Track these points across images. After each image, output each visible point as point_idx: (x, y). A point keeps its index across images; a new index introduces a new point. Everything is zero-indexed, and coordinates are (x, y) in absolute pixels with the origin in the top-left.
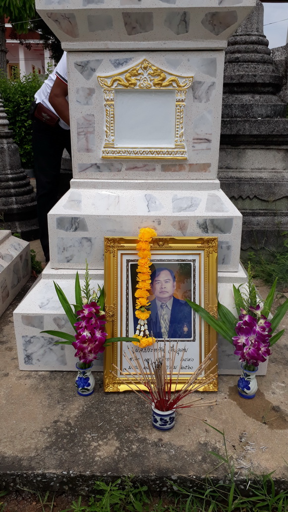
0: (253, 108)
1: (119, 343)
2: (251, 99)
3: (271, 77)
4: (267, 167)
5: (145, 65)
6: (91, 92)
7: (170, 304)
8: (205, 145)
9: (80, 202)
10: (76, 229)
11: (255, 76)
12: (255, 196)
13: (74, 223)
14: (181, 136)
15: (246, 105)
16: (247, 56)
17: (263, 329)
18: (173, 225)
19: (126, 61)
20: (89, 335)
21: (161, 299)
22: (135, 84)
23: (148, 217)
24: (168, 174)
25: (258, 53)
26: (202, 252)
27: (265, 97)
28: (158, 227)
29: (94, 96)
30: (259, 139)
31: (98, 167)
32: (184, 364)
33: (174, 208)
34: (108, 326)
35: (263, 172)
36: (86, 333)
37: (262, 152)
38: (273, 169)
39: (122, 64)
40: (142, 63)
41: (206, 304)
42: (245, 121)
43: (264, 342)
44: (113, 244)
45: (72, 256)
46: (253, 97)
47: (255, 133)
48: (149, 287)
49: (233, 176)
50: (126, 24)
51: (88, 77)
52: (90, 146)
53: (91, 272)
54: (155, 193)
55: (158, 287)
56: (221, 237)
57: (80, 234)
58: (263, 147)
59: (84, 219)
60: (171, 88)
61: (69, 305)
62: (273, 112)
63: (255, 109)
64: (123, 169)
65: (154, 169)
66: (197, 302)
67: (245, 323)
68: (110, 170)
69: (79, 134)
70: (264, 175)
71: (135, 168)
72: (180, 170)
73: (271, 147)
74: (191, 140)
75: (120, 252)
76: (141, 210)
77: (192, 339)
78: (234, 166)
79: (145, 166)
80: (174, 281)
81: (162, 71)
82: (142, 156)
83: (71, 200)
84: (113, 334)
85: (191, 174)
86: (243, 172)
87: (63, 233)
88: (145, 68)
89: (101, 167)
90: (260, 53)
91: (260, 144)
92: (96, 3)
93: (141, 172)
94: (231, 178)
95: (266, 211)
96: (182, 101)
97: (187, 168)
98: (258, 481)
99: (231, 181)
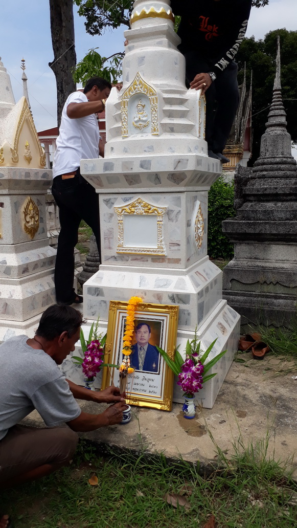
0: (273, 213)
1: (112, 368)
2: (274, 206)
3: (291, 189)
4: (290, 259)
5: (139, 201)
6: (112, 215)
7: (146, 347)
8: (176, 248)
9: (102, 278)
10: (98, 295)
11: (276, 188)
12: (277, 283)
13: (97, 291)
14: (161, 241)
15: (268, 210)
16: (271, 173)
17: (198, 370)
18: (154, 296)
19: (130, 199)
20: (90, 359)
21: (141, 344)
22: (134, 212)
23: (139, 290)
24: (155, 264)
25: (282, 170)
26: (168, 315)
27: (287, 204)
28: (144, 296)
29: (113, 217)
30: (279, 237)
31: (115, 258)
32: (152, 389)
33: (155, 285)
34: (106, 357)
35: (285, 263)
36: (89, 359)
37: (285, 247)
38: (295, 261)
39: (128, 200)
40: (138, 200)
41: (168, 350)
42: (266, 223)
43: (197, 378)
44: (116, 305)
45: (95, 312)
46: (275, 205)
47: (275, 232)
48: (132, 335)
49: (259, 265)
50: (127, 180)
51: (110, 207)
52: (111, 246)
53: (100, 322)
54: (146, 275)
55: (139, 335)
56: (183, 306)
57: (100, 298)
58: (285, 243)
59: (102, 289)
60: (154, 214)
61: (84, 340)
62: (292, 216)
63: (275, 214)
64: (130, 260)
65: (147, 261)
66: (163, 349)
67: (187, 364)
68: (122, 260)
69: (105, 239)
70: (286, 266)
71: (136, 259)
72: (163, 262)
73: (291, 243)
74: (168, 244)
75: (119, 311)
76: (135, 285)
77: (158, 373)
78: (261, 257)
79: (142, 258)
80: (150, 332)
81: (149, 205)
82: (140, 252)
83: (98, 277)
84: (109, 361)
85: (169, 265)
86: (268, 262)
87: (90, 297)
88: (139, 203)
89: (117, 258)
90: (284, 170)
91: (281, 241)
92: (110, 170)
93: (140, 262)
94: (257, 266)
95: (287, 295)
96: (161, 221)
97: (167, 261)
98: (159, 457)
99: (256, 269)
